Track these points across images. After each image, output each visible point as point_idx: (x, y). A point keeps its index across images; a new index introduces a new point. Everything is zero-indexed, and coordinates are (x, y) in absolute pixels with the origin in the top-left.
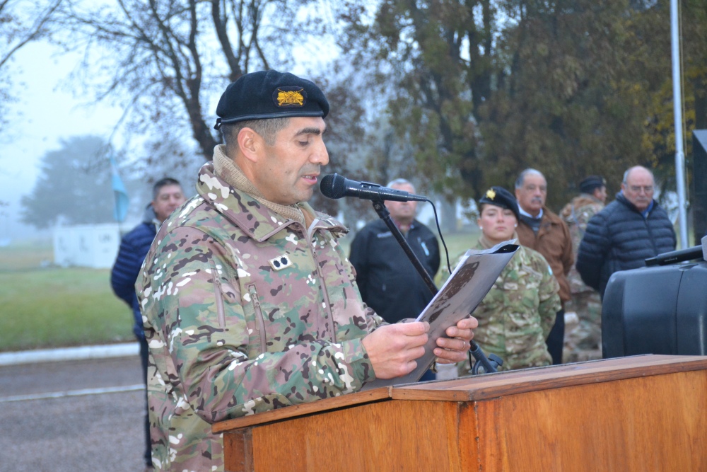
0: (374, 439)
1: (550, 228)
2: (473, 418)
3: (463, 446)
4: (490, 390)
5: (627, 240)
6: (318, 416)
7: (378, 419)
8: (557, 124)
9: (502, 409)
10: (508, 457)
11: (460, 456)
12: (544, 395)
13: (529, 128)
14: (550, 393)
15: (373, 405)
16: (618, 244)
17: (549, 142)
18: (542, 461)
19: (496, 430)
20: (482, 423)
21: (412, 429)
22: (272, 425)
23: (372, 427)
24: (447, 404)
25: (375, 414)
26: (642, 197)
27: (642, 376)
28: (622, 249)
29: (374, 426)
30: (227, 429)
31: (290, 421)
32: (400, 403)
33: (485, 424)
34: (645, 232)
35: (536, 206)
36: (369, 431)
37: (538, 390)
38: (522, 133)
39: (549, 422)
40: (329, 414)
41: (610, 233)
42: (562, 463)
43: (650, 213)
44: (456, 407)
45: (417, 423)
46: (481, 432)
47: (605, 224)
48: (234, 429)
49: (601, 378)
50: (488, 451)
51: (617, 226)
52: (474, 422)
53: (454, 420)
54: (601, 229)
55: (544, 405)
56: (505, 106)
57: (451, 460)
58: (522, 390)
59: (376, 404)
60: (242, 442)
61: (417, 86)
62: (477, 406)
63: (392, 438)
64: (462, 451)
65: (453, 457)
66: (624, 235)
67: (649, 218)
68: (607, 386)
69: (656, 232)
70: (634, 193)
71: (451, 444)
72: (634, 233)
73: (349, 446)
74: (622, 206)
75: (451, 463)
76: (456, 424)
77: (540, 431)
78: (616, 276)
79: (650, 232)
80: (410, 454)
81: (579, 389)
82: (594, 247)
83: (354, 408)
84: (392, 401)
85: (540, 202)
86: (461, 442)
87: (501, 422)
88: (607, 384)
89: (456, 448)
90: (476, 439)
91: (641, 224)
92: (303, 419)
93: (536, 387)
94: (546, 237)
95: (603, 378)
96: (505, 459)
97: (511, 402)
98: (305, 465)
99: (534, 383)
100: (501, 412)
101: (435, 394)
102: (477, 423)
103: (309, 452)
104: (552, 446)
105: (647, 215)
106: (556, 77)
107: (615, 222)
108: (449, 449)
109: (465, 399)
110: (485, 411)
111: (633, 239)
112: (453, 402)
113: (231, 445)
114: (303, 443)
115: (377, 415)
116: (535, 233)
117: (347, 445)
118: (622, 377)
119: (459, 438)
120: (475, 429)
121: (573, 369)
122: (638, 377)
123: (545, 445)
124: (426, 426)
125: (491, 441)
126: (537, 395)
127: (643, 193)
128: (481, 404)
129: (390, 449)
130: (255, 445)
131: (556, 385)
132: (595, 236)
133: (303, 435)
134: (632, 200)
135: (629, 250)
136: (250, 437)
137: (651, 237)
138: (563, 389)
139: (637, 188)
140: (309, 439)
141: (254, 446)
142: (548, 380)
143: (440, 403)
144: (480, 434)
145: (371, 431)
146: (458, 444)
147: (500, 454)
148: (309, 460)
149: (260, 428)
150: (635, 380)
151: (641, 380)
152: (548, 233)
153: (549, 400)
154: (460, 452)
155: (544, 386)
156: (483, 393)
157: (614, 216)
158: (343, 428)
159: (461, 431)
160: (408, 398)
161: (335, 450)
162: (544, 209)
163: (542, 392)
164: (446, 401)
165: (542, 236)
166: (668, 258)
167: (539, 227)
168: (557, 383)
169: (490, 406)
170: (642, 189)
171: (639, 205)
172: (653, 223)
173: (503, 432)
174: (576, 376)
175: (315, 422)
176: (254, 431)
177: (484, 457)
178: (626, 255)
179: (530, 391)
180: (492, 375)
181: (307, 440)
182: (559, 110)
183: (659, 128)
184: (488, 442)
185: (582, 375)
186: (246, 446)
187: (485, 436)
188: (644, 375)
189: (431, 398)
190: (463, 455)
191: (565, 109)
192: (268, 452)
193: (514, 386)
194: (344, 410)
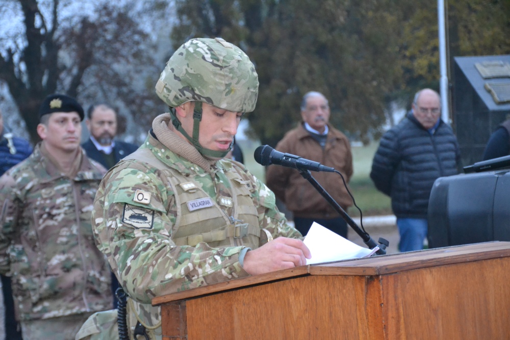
0: (293, 307)
1: (335, 143)
2: (379, 288)
3: (370, 310)
4: (391, 267)
5: (414, 154)
6: (244, 290)
7: (296, 291)
8: (321, 50)
9: (399, 282)
10: (404, 319)
11: (367, 318)
12: (429, 272)
13: (298, 53)
14: (433, 270)
15: (292, 280)
16: (406, 158)
17: (315, 66)
18: (428, 323)
19: (396, 298)
20: (385, 292)
21: (326, 298)
22: (204, 298)
23: (292, 298)
24: (357, 278)
25: (294, 287)
26: (429, 118)
27: (501, 257)
28: (411, 162)
29: (293, 297)
30: (165, 301)
31: (220, 295)
32: (316, 278)
33: (388, 293)
34: (430, 147)
35: (321, 123)
36: (289, 300)
37: (425, 267)
38: (292, 57)
39: (433, 293)
40: (254, 288)
41: (399, 147)
42: (443, 325)
43: (436, 130)
44: (364, 281)
45: (330, 293)
46: (385, 299)
47: (396, 139)
48: (172, 301)
49: (471, 258)
50: (390, 315)
51: (406, 141)
52: (379, 291)
53: (362, 290)
54: (392, 144)
55: (429, 279)
56: (276, 33)
57: (359, 321)
58: (414, 267)
59: (295, 279)
60: (178, 312)
61: (195, 14)
62: (382, 279)
63: (308, 306)
64: (369, 315)
65: (361, 320)
66: (412, 150)
67: (435, 135)
68: (474, 265)
69: (440, 147)
70: (422, 114)
71: (360, 310)
72: (421, 148)
73: (271, 313)
74: (412, 124)
75: (360, 325)
76: (364, 293)
77: (427, 300)
78: (441, 181)
79: (435, 148)
80: (324, 318)
81: (454, 267)
82: (385, 159)
83: (276, 283)
84: (309, 277)
85: (323, 120)
86: (369, 308)
87: (399, 292)
88: (474, 263)
89: (364, 312)
90: (381, 305)
91: (428, 139)
92: (231, 292)
93: (425, 265)
94: (332, 151)
95: (472, 258)
96: (402, 321)
97: (405, 277)
98: (232, 329)
99: (422, 262)
100: (399, 284)
101: (346, 270)
102: (381, 292)
103: (236, 319)
104: (435, 311)
105: (433, 132)
106: (328, 8)
107: (405, 138)
108: (358, 314)
109: (373, 273)
110: (387, 283)
111: (420, 153)
112: (362, 276)
113: (168, 314)
114: (231, 311)
115: (296, 287)
116: (323, 148)
117: (270, 312)
118: (487, 258)
119: (366, 304)
120: (381, 297)
121: (443, 252)
122: (497, 258)
123: (430, 311)
124: (338, 296)
125: (392, 307)
126: (424, 271)
127: (429, 115)
128: (385, 277)
129: (307, 315)
130: (188, 314)
131: (438, 264)
132: (388, 150)
133: (231, 306)
134: (420, 120)
135: (415, 163)
136: (184, 308)
137: (436, 151)
138: (443, 267)
139: (425, 109)
140: (237, 309)
141: (187, 316)
142: (433, 259)
143: (350, 277)
144: (384, 301)
145: (291, 301)
146: (366, 309)
147: (399, 317)
148: (236, 324)
149: (193, 301)
150: (494, 260)
151: (499, 260)
152: (333, 147)
153: (433, 275)
154: (367, 315)
155: (430, 264)
156: (386, 269)
157: (404, 132)
158: (266, 299)
159: (368, 299)
160: (324, 274)
161: (259, 316)
162: (329, 127)
163: (428, 270)
164: (355, 276)
165: (329, 150)
166: (483, 166)
167: (326, 142)
168: (439, 261)
169: (391, 279)
170: (430, 111)
171: (425, 125)
172: (438, 139)
173: (400, 300)
174: (453, 256)
175: (241, 295)
176: (188, 303)
177: (387, 319)
178: (413, 167)
179: (419, 268)
180: (382, 256)
181: (234, 308)
182: (324, 37)
183: (407, 53)
184: (390, 307)
185: (457, 256)
186: (181, 315)
187: (387, 303)
188: (502, 256)
189: (344, 274)
190: (370, 318)
191: (330, 37)
192: (200, 319)
193: (409, 264)
194: (267, 285)
